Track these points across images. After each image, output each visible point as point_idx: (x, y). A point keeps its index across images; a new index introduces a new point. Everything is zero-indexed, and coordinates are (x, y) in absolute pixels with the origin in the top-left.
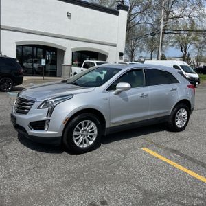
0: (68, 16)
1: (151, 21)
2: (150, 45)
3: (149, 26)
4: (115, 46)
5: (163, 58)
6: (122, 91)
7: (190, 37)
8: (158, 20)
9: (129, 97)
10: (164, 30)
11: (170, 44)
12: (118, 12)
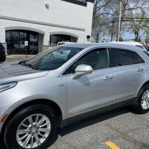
0: (46, 7)
1: (111, 12)
2: (110, 31)
3: (110, 16)
4: (84, 31)
5: (121, 40)
6: (82, 75)
7: (141, 25)
8: (117, 11)
9: (90, 81)
10: (122, 18)
11: (126, 30)
12: (86, 4)
